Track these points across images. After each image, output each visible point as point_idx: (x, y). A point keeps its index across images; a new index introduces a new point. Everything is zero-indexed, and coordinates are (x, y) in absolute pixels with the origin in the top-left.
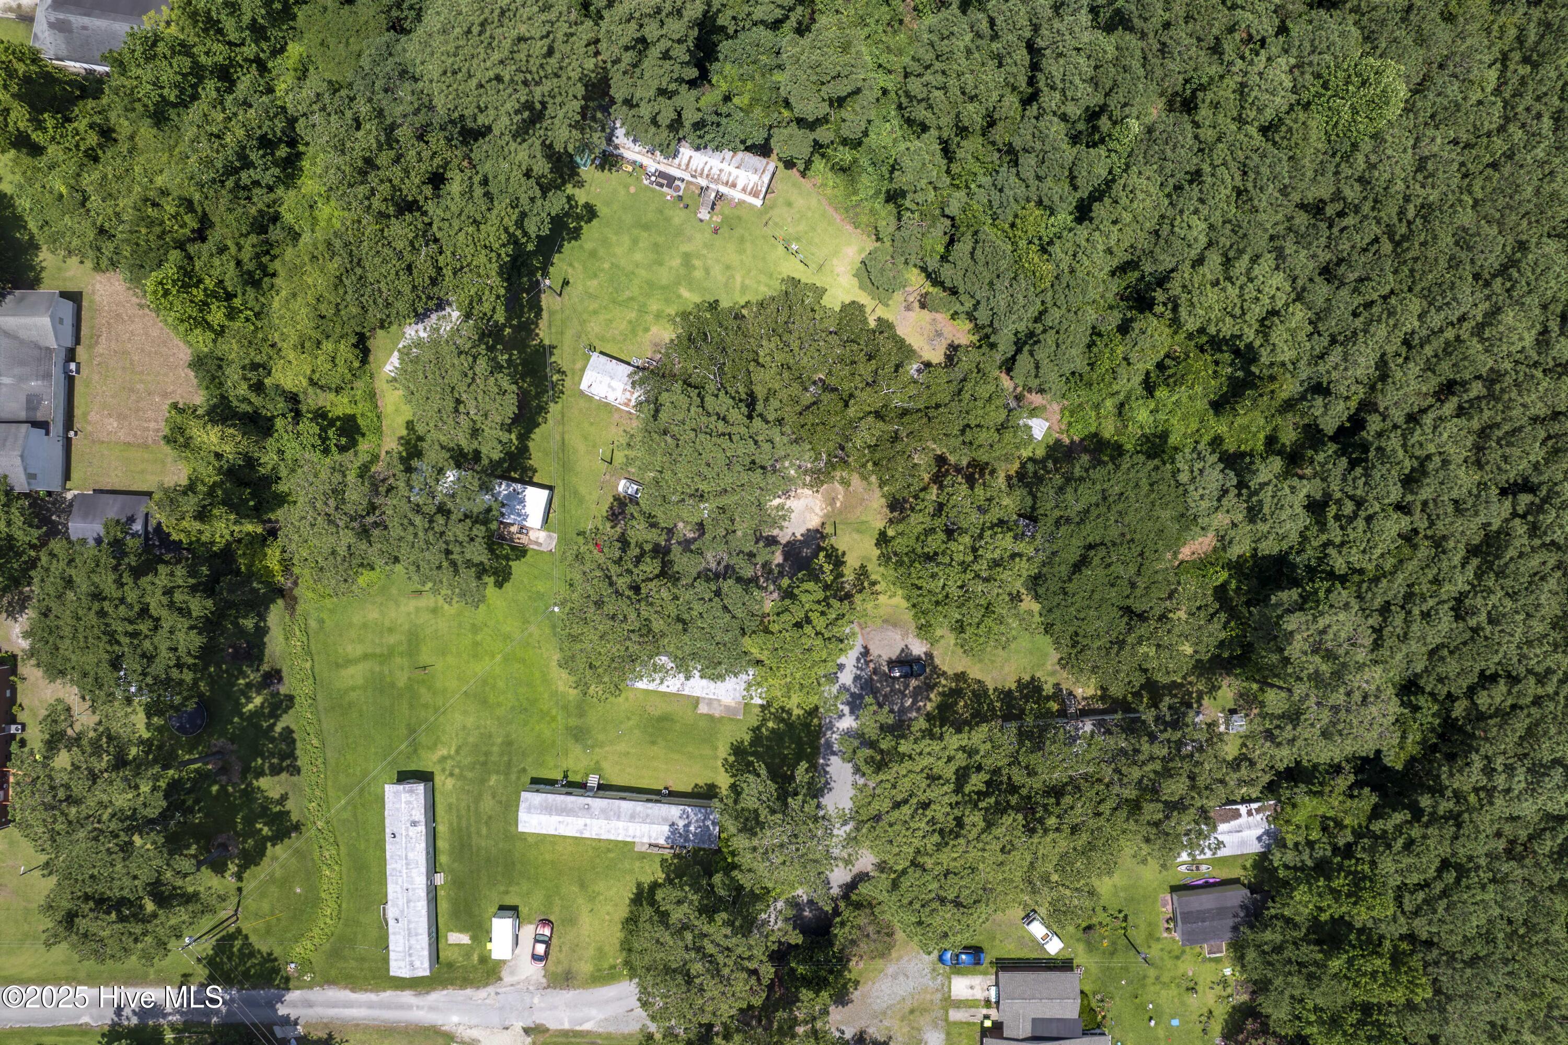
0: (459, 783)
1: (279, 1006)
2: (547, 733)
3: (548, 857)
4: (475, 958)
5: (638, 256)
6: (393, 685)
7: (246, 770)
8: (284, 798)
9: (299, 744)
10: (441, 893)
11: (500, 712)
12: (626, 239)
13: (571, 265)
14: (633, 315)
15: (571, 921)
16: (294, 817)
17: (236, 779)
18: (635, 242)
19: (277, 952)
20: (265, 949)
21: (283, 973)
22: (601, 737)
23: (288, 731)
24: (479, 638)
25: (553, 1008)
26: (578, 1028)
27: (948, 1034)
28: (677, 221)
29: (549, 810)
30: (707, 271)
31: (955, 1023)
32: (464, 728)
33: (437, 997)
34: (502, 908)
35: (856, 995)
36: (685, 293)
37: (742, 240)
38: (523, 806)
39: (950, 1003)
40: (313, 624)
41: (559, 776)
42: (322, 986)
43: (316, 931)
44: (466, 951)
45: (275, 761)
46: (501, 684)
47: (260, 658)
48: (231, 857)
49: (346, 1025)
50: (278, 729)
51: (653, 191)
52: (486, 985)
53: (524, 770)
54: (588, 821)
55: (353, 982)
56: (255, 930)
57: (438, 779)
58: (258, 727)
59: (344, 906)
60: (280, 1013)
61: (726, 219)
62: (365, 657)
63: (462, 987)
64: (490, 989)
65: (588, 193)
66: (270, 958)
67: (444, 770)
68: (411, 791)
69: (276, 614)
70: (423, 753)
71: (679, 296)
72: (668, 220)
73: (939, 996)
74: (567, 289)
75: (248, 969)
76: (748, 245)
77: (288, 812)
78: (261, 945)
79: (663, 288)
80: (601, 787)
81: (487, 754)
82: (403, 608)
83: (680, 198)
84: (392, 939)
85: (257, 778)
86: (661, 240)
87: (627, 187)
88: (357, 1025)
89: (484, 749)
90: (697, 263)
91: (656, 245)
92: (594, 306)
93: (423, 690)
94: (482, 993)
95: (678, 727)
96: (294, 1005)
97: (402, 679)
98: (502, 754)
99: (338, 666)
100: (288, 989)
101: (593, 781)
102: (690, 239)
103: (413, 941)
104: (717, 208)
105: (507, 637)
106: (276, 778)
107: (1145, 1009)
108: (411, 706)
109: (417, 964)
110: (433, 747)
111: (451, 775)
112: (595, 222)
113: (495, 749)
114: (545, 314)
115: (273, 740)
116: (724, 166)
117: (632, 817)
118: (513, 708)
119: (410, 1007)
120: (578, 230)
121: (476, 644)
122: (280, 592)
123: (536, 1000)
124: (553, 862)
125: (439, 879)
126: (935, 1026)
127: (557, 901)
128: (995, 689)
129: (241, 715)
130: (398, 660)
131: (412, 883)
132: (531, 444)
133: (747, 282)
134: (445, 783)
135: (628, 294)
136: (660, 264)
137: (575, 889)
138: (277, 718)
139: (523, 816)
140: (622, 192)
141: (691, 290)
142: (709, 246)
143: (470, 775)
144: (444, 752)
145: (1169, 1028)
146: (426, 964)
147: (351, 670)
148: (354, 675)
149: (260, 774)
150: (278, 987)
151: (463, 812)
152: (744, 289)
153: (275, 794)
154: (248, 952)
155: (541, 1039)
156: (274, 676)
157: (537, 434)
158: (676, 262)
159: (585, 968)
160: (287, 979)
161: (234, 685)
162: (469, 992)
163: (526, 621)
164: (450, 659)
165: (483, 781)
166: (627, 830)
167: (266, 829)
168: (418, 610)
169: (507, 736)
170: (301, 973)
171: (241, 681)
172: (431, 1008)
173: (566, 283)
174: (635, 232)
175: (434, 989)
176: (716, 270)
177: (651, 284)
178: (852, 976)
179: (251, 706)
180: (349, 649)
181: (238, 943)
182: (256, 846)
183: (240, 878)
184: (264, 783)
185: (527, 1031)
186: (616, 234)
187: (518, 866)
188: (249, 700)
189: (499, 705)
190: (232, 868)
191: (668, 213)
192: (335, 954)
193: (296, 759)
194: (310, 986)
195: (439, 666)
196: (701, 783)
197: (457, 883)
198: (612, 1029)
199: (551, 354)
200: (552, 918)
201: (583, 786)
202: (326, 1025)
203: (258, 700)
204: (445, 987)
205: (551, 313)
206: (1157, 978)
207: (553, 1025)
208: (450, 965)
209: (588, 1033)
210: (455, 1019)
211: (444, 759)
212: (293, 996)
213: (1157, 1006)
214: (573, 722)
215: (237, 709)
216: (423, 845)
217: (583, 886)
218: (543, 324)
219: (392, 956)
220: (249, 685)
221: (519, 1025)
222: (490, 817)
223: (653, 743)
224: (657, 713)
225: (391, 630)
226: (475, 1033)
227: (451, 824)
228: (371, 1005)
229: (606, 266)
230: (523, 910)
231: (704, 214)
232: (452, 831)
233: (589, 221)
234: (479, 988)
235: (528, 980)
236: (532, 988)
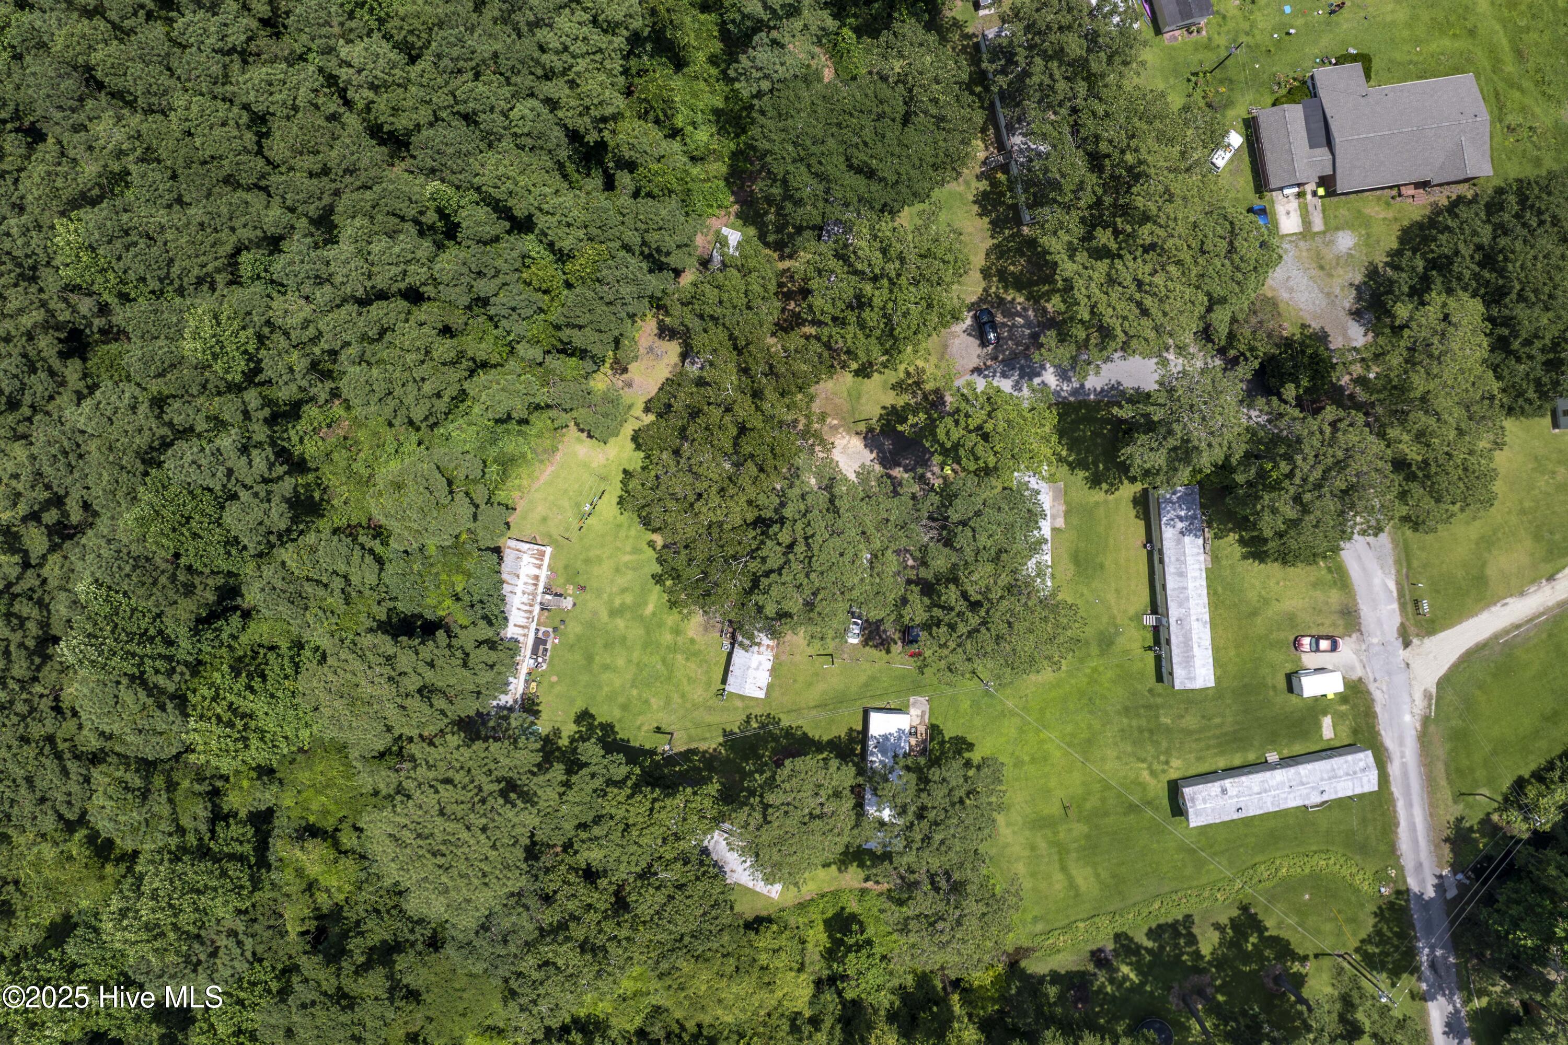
0: (1174, 753)
1: (1426, 897)
2: (1110, 674)
3: (1232, 653)
4: (1344, 708)
5: (621, 662)
6: (1088, 837)
7: (1197, 970)
8: (1217, 927)
9: (1162, 921)
10: (1286, 753)
11: (1097, 725)
12: (605, 676)
13: (639, 728)
14: (680, 658)
15: (1291, 619)
16: (1235, 913)
17: (1206, 979)
18: (606, 667)
19: (1371, 907)
20: (1371, 921)
21: (1392, 898)
22: (1105, 620)
23: (1150, 934)
24: (1027, 758)
25: (1380, 623)
26: (1395, 594)
27: (1337, 229)
28: (578, 629)
29: (1188, 660)
30: (624, 591)
31: (1326, 224)
32: (1118, 758)
33: (1389, 740)
34: (1290, 689)
35: (1315, 325)
36: (650, 609)
37: (587, 561)
38: (1190, 686)
39: (1306, 233)
40: (1039, 927)
41: (1151, 655)
42: (1399, 857)
43: (1345, 872)
44: (1339, 718)
45: (1182, 942)
46: (1069, 728)
47: (1082, 974)
48: (1286, 970)
49: (1432, 827)
50: (1150, 944)
51: (552, 657)
52: (1368, 692)
53: (1150, 691)
54: (1193, 618)
55: (1389, 826)
56: (1354, 934)
57: (1174, 775)
58: (1151, 965)
59: (1314, 848)
60: (1433, 895)
61: (569, 581)
62: (1064, 869)
63: (1374, 716)
64: (1372, 687)
65: (565, 722)
66: (1380, 914)
67: (1164, 771)
68: (1193, 800)
69: (1036, 966)
70: (1151, 795)
71: (654, 614)
72: (579, 639)
73: (1302, 244)
74: (664, 727)
75: (1396, 934)
76: (592, 554)
77: (1232, 920)
78: (1368, 925)
79: (648, 633)
80: (1154, 611)
81: (1141, 730)
82: (1010, 839)
83: (555, 629)
84: (1341, 794)
85: (1203, 957)
86: (600, 642)
87: (552, 685)
88: (1431, 815)
89: (1136, 734)
90: (617, 602)
91: (606, 646)
92: (676, 698)
93: (1088, 806)
94: (1377, 695)
95: (1082, 545)
96: (1422, 882)
97: (1080, 828)
98: (1138, 716)
99: (1077, 895)
100: (1408, 890)
101: (1150, 620)
102: (595, 613)
103: (1341, 773)
104: (559, 591)
105: (1021, 730)
106: (1199, 938)
107: (1279, 40)
108: (1106, 814)
109: (1362, 764)
110: (1143, 786)
111: (1167, 763)
112: (592, 711)
113: (1134, 723)
114: (693, 746)
115: (1162, 948)
116: (518, 590)
117: (1182, 574)
118: (1091, 712)
119: (1404, 765)
120: (603, 726)
121: (1033, 760)
122: (1013, 966)
123: (1375, 640)
124: (1237, 647)
125: (1273, 757)
126: (1332, 242)
127: (1274, 636)
128: (993, 237)
129: (1142, 984)
130: (1062, 835)
131: (1283, 783)
132: (825, 738)
133: (628, 549)
134: (1176, 768)
135: (659, 666)
136: (624, 639)
137: (1259, 620)
138: (1139, 947)
139: (1198, 684)
140: (558, 689)
141: (646, 603)
142: (599, 593)
143: (1164, 744)
144: (1145, 775)
145: (1294, 15)
146: (1361, 755)
147: (1080, 881)
148: (1084, 877)
149: (1197, 955)
150: (1407, 901)
151: (1203, 744)
152: (636, 551)
153: (1215, 937)
154: (1378, 936)
155: (1412, 630)
156: (1098, 958)
157: (814, 734)
158: (620, 623)
159: (1335, 597)
160: (1398, 893)
161: (1114, 996)
162: (1378, 709)
163: (1003, 714)
164: (1053, 783)
165: (1168, 730)
166: (1195, 578)
167: (1252, 940)
168: (1008, 824)
169: (1119, 713)
170: (1388, 880)
171: (1109, 989)
172: (1402, 744)
173: (658, 730)
174: (595, 668)
175: (1382, 744)
176: (622, 581)
177: (646, 645)
178: (1297, 331)
179: (1132, 976)
180: (1058, 886)
181: (1371, 949)
182: (1271, 947)
183: (1305, 959)
184: (1206, 950)
185: (1407, 644)
186: (600, 687)
187: (1246, 680)
188: (1126, 978)
189: (1090, 726)
190: (1296, 967)
191: (572, 638)
192: (1363, 849)
193: (1177, 921)
194: (1401, 869)
195: (1060, 793)
196: (1133, 513)
197: (1272, 740)
198: (1390, 561)
199: (732, 733)
200: (1292, 638)
201: (1156, 629)
202: (1437, 846)
203: (1125, 969)
204: (1378, 733)
205: (691, 739)
206: (1247, 34)
207: (1397, 620)
208: (1355, 732)
209: (1398, 583)
210: (1407, 718)
211: (1153, 773)
212: (1413, 884)
213: (1275, 30)
214: (1094, 650)
215: (1137, 989)
216: (1244, 778)
217: (1254, 613)
218: (703, 746)
219: (1358, 791)
220: (1112, 981)
221: (1402, 654)
222: (1203, 717)
223: (1102, 566)
224: (1072, 567)
225: (1033, 848)
226: (1418, 696)
227: (1216, 755)
228: (1409, 805)
229: (635, 692)
230: (1289, 668)
231: (567, 603)
232: (1222, 753)
233: (592, 716)
234: (1373, 700)
235: (1357, 652)
236: (1364, 647)
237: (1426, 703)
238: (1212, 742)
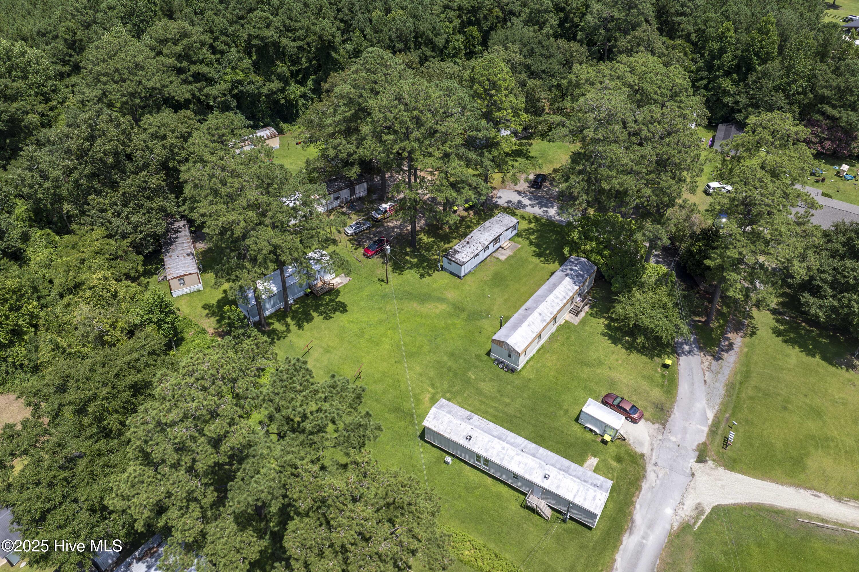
2: (461, 332)
4: (614, 464)
25: (685, 430)
26: (710, 422)
32: (420, 375)
52: (644, 469)
63: (639, 488)
64: (650, 468)
81: (450, 369)
84: (562, 493)
89: (445, 369)
94: (651, 476)
103: (573, 473)
109: (596, 482)
119: (641, 546)
137: (587, 370)
143: (457, 388)
144: (428, 395)
151: (483, 407)
155: (712, 454)
159: (657, 394)
162: (645, 486)
164: (366, 359)
165: (467, 382)
166: (557, 297)
168: (316, 359)
169: (446, 352)
172: (651, 526)
175: (631, 514)
185: (701, 459)
189: (420, 347)
195: (365, 368)
198: (718, 401)
204: (633, 503)
207: (702, 438)
209: (716, 417)
210: (669, 511)
217: (588, 364)
219: (579, 500)
221: (692, 462)
222: (499, 391)
223: (507, 286)
224: (490, 277)
226: (690, 503)
234: (644, 477)
235: (652, 437)
236: (660, 437)
237: (694, 514)
238: (491, 411)
